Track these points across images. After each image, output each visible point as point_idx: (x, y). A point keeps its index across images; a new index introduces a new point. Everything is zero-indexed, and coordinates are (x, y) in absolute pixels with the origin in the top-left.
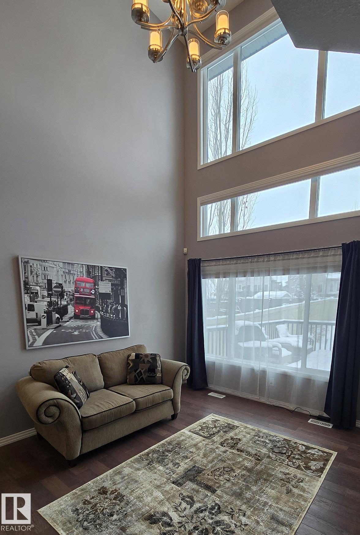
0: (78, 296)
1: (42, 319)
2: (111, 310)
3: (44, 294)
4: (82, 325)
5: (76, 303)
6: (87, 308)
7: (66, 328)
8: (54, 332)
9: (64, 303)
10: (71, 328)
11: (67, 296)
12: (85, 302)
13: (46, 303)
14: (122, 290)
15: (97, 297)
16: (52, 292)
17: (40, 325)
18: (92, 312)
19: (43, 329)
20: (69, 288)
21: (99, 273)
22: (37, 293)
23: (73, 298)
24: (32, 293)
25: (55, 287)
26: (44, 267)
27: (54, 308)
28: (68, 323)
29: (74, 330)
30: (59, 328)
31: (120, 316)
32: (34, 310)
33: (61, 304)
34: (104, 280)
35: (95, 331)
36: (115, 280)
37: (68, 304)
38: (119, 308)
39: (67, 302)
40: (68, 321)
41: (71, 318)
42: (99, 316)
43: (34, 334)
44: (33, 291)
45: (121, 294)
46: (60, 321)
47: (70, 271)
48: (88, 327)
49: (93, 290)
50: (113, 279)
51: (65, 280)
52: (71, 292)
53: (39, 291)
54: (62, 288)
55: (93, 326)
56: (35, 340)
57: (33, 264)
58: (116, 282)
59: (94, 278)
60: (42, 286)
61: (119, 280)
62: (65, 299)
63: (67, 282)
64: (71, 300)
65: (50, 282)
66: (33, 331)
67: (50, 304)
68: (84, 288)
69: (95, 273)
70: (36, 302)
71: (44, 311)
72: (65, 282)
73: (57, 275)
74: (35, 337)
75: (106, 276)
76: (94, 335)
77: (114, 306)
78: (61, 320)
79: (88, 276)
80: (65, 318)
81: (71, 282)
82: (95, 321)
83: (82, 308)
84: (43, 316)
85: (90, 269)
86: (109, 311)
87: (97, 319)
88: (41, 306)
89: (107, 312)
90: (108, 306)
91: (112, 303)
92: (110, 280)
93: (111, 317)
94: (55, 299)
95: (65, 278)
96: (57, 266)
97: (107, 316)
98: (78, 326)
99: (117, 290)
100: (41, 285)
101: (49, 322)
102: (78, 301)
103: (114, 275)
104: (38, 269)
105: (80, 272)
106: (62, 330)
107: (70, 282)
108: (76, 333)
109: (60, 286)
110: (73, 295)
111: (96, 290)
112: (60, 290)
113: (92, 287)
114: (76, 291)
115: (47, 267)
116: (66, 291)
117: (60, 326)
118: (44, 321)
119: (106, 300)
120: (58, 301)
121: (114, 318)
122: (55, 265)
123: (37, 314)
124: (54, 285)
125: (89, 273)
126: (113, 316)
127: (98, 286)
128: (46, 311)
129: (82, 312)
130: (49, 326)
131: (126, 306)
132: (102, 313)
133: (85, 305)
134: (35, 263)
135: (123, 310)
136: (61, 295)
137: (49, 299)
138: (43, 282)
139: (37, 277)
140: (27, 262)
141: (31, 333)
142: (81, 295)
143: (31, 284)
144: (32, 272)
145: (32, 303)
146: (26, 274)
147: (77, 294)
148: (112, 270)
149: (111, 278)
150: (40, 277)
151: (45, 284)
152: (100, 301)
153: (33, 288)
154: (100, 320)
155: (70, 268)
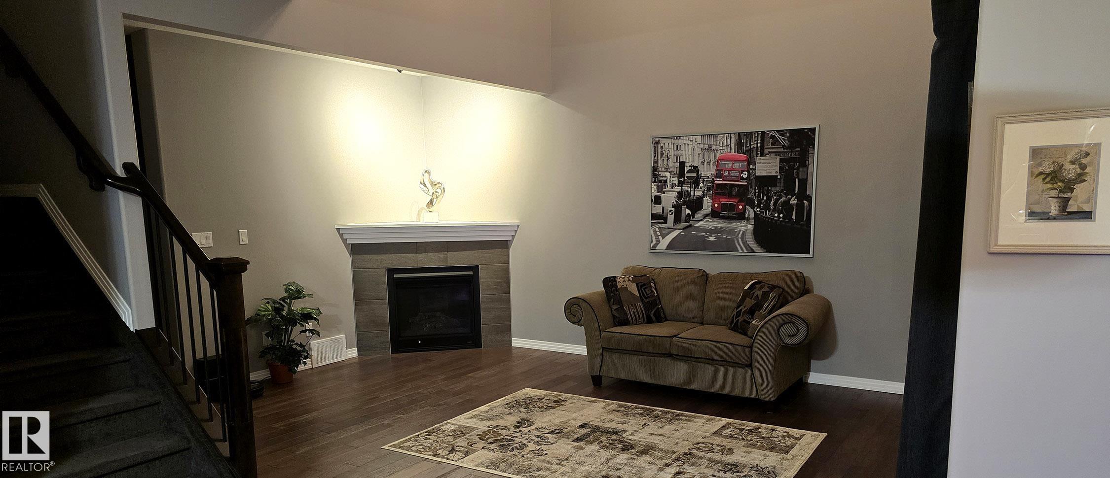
0: (721, 182)
1: (669, 215)
3: (674, 182)
4: (721, 228)
5: (717, 194)
6: (733, 202)
7: (698, 229)
8: (682, 233)
9: (699, 193)
10: (706, 231)
11: (703, 183)
12: (731, 191)
13: (675, 194)
14: (801, 169)
15: (751, 184)
16: (684, 178)
17: (666, 222)
18: (741, 207)
19: (669, 228)
20: (708, 171)
21: (757, 143)
22: (666, 181)
23: (713, 186)
24: (660, 181)
25: (689, 172)
26: (677, 146)
27: (684, 201)
28: (701, 223)
29: (709, 234)
30: (688, 229)
31: (794, 217)
32: (660, 203)
33: (694, 195)
34: (766, 154)
35: (742, 238)
36: (787, 152)
37: (704, 195)
38: (794, 201)
39: (703, 192)
40: (701, 220)
41: (706, 216)
42: (752, 215)
43: (658, 233)
44: (662, 179)
45: (800, 177)
46: (691, 219)
47: (710, 147)
48: (732, 232)
49: (744, 173)
50: (785, 150)
51: (702, 160)
52: (710, 177)
53: (669, 178)
54: (698, 171)
55: (740, 230)
56: (658, 242)
57: (664, 144)
58: (791, 155)
59: (748, 152)
60: (672, 172)
61: (797, 151)
62: (701, 188)
63: (706, 163)
64: (709, 189)
65: (682, 165)
66: (657, 230)
67: (680, 195)
68: (730, 170)
69: (751, 145)
70: (664, 193)
71: (673, 205)
72: (703, 163)
73: (693, 155)
74: (659, 238)
75: (771, 146)
76: (740, 245)
77: (783, 199)
78: (693, 218)
79: (738, 151)
80: (698, 215)
81: (711, 163)
82: (745, 222)
83: (724, 201)
84: (671, 211)
85: (742, 140)
86: (772, 207)
87: (748, 219)
88: (670, 198)
90: (769, 199)
91: (779, 192)
92: (777, 153)
93: (775, 217)
94: (686, 188)
96: (694, 141)
97: (768, 216)
98: (716, 228)
99: (792, 168)
100: (671, 170)
101: (677, 220)
102: (719, 191)
103: (786, 143)
104: (670, 150)
105: (726, 147)
106: (693, 232)
107: (709, 163)
108: (712, 239)
109: (695, 169)
110: (712, 182)
111: (751, 171)
112: (695, 175)
113: (744, 168)
114: (718, 175)
115: (680, 146)
116: (702, 177)
117: (690, 226)
118: (671, 218)
119: (768, 188)
120: (690, 191)
121: (781, 219)
122: (690, 141)
123: (663, 208)
124: (687, 169)
125: (740, 145)
126: (779, 215)
127: (755, 164)
128: (675, 204)
129: (724, 207)
130: (676, 224)
131: (809, 199)
132: (759, 209)
133: (730, 196)
135: (800, 206)
136: (696, 182)
137: (678, 189)
138: (673, 165)
139: (667, 160)
140: (658, 143)
141: (655, 232)
142: (724, 181)
143: (660, 169)
144: (662, 154)
145: (659, 194)
146: (656, 158)
147: (718, 179)
148: (782, 135)
149: (782, 150)
150: (671, 160)
151: (677, 168)
152: (755, 191)
153: (661, 175)
154: (752, 222)
155: (711, 141)
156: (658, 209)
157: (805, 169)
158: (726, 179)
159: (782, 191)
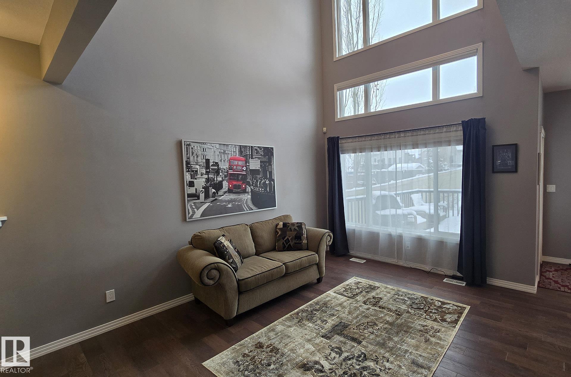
0: (233, 172)
1: (200, 194)
2: (260, 184)
3: (203, 172)
4: (234, 199)
5: (230, 179)
6: (239, 183)
7: (221, 201)
8: (211, 205)
9: (220, 179)
10: (226, 201)
11: (222, 173)
12: (238, 177)
13: (204, 180)
14: (269, 167)
15: (248, 173)
16: (209, 169)
17: (199, 199)
18: (244, 186)
19: (201, 203)
20: (224, 166)
21: (249, 152)
22: (197, 171)
23: (228, 175)
24: (193, 171)
25: (212, 165)
26: (203, 149)
27: (211, 184)
28: (223, 197)
29: (228, 203)
30: (215, 202)
31: (268, 190)
32: (194, 186)
33: (217, 180)
34: (254, 158)
35: (246, 203)
36: (263, 158)
37: (223, 180)
38: (267, 182)
39: (222, 178)
40: (223, 195)
41: (225, 192)
42: (250, 190)
43: (194, 207)
45: (269, 170)
46: (216, 195)
47: (225, 151)
48: (240, 200)
49: (244, 167)
50: (262, 157)
52: (226, 169)
53: (198, 169)
54: (218, 166)
55: (244, 199)
56: (194, 213)
57: (194, 146)
58: (265, 160)
59: (245, 156)
60: (201, 165)
61: (267, 158)
62: (221, 176)
63: (222, 161)
64: (225, 176)
65: (208, 161)
66: (193, 204)
67: (208, 180)
68: (236, 166)
69: (246, 153)
70: (196, 179)
72: (221, 161)
73: (214, 155)
74: (194, 210)
75: (256, 154)
76: (245, 207)
77: (263, 181)
79: (240, 155)
80: (221, 192)
81: (226, 161)
82: (247, 194)
83: (234, 183)
84: (202, 191)
85: (242, 149)
86: (259, 185)
87: (248, 193)
88: (200, 182)
89: (256, 186)
90: (257, 181)
91: (261, 178)
92: (259, 158)
93: (260, 190)
94: (211, 176)
95: (221, 158)
97: (257, 190)
99: (265, 165)
100: (200, 164)
101: (207, 196)
102: (232, 177)
103: (262, 154)
104: (199, 151)
105: (233, 152)
106: (218, 203)
107: (224, 161)
108: (230, 206)
110: (227, 172)
111: (247, 167)
112: (216, 167)
113: (244, 165)
114: (230, 168)
115: (205, 149)
116: (221, 169)
117: (216, 199)
118: (202, 196)
119: (256, 176)
120: (214, 177)
121: (263, 191)
122: (212, 146)
123: (196, 189)
125: (241, 152)
126: (262, 189)
127: (249, 163)
129: (235, 187)
130: (206, 199)
131: (273, 181)
132: (253, 187)
133: (238, 180)
134: (196, 145)
135: (270, 184)
136: (217, 172)
137: (206, 176)
138: (202, 161)
139: (197, 157)
140: (189, 145)
141: (191, 206)
142: (233, 171)
143: (192, 163)
144: (193, 153)
145: (192, 180)
146: (188, 155)
147: (230, 171)
148: (260, 149)
149: (260, 156)
150: (199, 157)
151: (204, 163)
153: (193, 167)
154: (250, 194)
155: (225, 148)
156: (192, 190)
157: (271, 167)
158: (235, 171)
159: (262, 177)
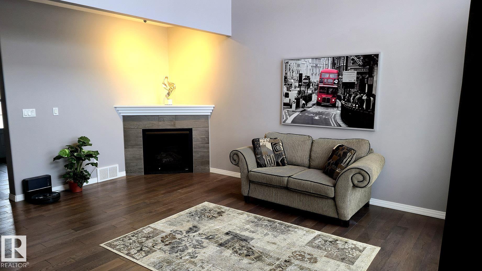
0: (323, 86)
1: (293, 104)
2: (353, 99)
3: (296, 85)
4: (322, 112)
5: (320, 92)
6: (330, 97)
7: (309, 112)
8: (300, 114)
9: (310, 92)
10: (313, 113)
11: (312, 86)
12: (328, 91)
13: (297, 92)
14: (369, 79)
15: (340, 87)
16: (302, 83)
17: (291, 108)
18: (333, 100)
19: (293, 111)
20: (315, 79)
21: (344, 63)
22: (291, 85)
23: (318, 88)
25: (305, 79)
26: (298, 65)
27: (301, 96)
28: (311, 108)
29: (315, 115)
30: (303, 112)
31: (364, 107)
32: (288, 97)
33: (307, 93)
34: (349, 70)
35: (334, 118)
36: (361, 68)
37: (313, 93)
38: (365, 97)
39: (312, 91)
41: (314, 105)
42: (340, 105)
43: (287, 114)
44: (289, 83)
45: (369, 83)
46: (305, 106)
47: (316, 65)
48: (328, 114)
49: (336, 80)
50: (360, 67)
51: (312, 73)
52: (316, 82)
53: (293, 83)
54: (309, 79)
55: (333, 114)
56: (287, 118)
57: (291, 63)
58: (363, 70)
59: (338, 68)
60: (295, 79)
61: (368, 68)
62: (311, 89)
63: (314, 74)
64: (315, 90)
65: (301, 75)
66: (286, 112)
67: (299, 92)
68: (327, 79)
69: (340, 64)
70: (290, 91)
71: (295, 98)
73: (307, 70)
75: (352, 65)
76: (332, 122)
77: (358, 96)
78: (306, 106)
79: (332, 67)
80: (310, 104)
81: (317, 74)
82: (336, 109)
83: (324, 96)
84: (294, 101)
85: (335, 61)
86: (352, 101)
87: (338, 107)
88: (293, 94)
89: (349, 101)
91: (356, 92)
92: (355, 69)
93: (353, 106)
94: (303, 89)
95: (313, 71)
96: (307, 62)
97: (349, 106)
98: (319, 112)
99: (363, 78)
101: (298, 106)
102: (322, 90)
103: (361, 63)
104: (294, 67)
105: (326, 65)
106: (306, 114)
108: (317, 118)
110: (318, 85)
111: (340, 79)
112: (308, 81)
113: (336, 77)
114: (321, 82)
115: (300, 64)
116: (312, 82)
117: (305, 110)
119: (349, 90)
120: (305, 90)
121: (357, 108)
123: (290, 99)
124: (303, 78)
125: (334, 64)
126: (355, 106)
127: (342, 75)
128: (296, 98)
129: (324, 100)
130: (297, 109)
131: (374, 96)
132: (344, 102)
133: (328, 93)
135: (368, 101)
136: (308, 85)
137: (298, 89)
138: (296, 76)
139: (293, 72)
140: (287, 63)
141: (285, 113)
142: (324, 84)
143: (288, 78)
144: (290, 69)
145: (288, 92)
146: (286, 71)
147: (321, 84)
148: (359, 58)
149: (358, 67)
150: (294, 73)
151: (298, 77)
152: (342, 91)
153: (289, 81)
154: (340, 109)
155: (317, 62)
156: (287, 100)
157: (372, 79)
158: (325, 84)
159: (358, 91)
